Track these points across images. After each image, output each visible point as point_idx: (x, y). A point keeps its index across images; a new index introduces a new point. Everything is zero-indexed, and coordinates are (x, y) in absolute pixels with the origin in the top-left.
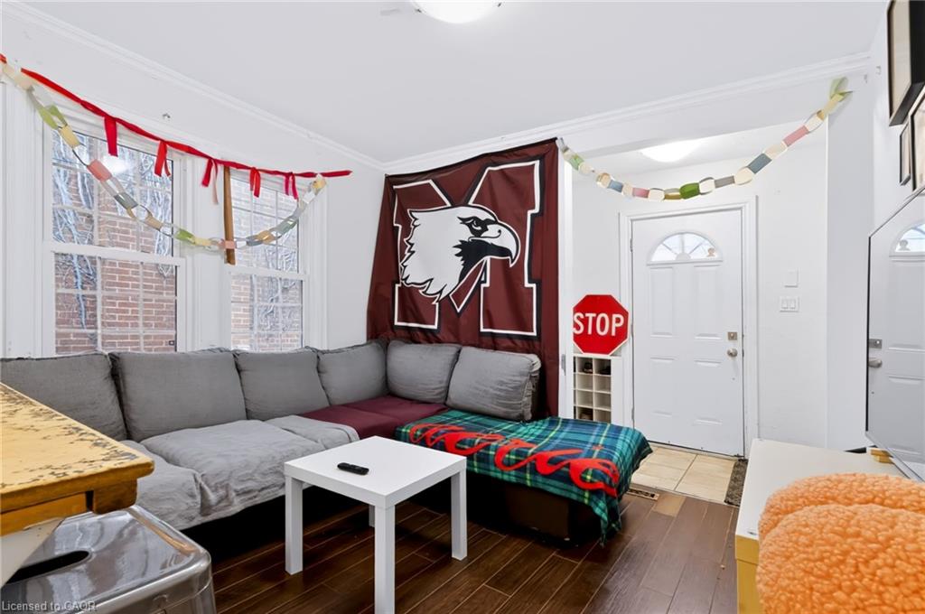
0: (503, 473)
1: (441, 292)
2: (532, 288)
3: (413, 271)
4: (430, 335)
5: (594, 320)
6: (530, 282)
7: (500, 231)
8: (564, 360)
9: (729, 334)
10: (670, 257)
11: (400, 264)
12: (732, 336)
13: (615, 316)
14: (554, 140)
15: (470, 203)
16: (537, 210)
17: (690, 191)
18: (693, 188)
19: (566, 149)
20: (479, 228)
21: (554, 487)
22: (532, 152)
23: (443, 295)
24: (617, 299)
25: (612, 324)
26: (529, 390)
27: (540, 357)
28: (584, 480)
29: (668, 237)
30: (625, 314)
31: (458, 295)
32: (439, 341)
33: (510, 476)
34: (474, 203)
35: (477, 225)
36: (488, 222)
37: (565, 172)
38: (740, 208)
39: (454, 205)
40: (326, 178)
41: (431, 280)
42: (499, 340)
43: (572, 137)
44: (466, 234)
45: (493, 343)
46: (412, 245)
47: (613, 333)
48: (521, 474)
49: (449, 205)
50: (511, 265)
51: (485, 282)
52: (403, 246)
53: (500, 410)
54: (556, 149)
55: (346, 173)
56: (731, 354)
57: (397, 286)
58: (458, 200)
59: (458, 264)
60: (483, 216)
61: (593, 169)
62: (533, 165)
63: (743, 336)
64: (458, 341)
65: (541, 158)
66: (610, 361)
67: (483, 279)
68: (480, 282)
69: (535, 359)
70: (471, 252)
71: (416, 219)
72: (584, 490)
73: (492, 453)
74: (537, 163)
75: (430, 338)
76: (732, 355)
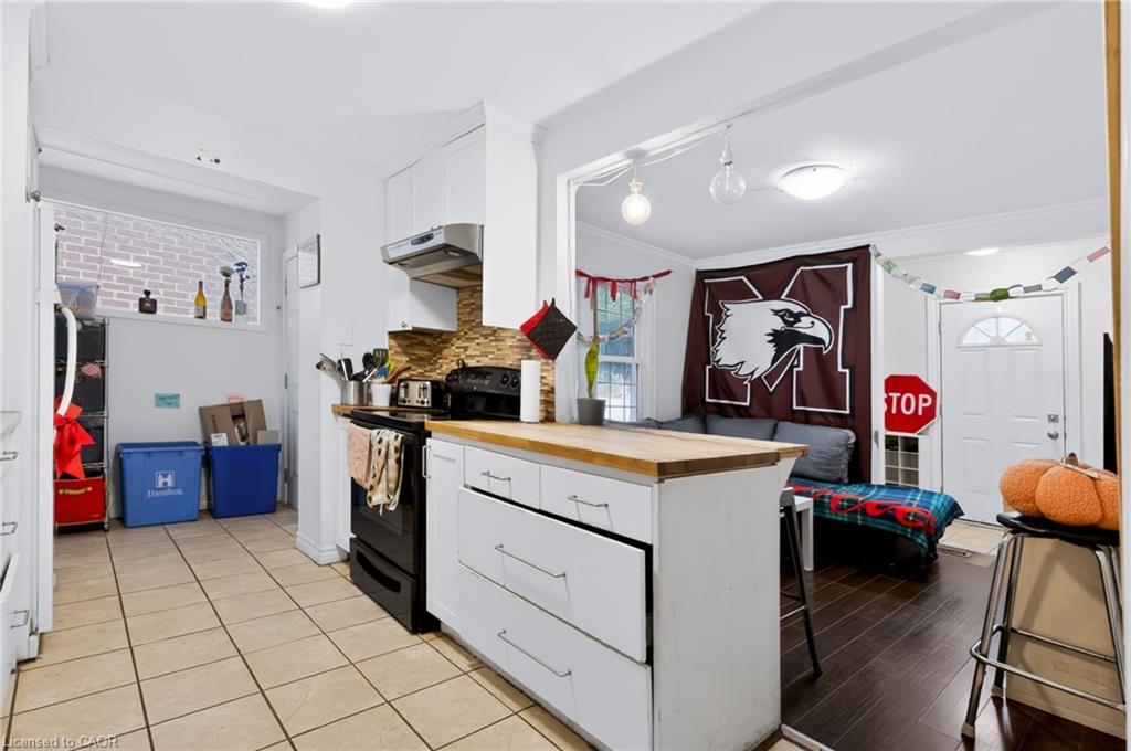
0: (837, 515)
1: (752, 373)
2: (845, 373)
3: (725, 354)
4: (741, 410)
5: (899, 400)
6: (843, 367)
7: (813, 323)
8: (877, 436)
9: (1050, 416)
10: (983, 340)
11: (712, 349)
12: (1053, 419)
13: (921, 397)
14: (868, 246)
15: (783, 297)
16: (850, 305)
17: (1000, 295)
18: (1004, 293)
19: (879, 255)
20: (792, 319)
21: (883, 525)
22: (844, 256)
23: (755, 376)
24: (924, 380)
25: (918, 404)
26: (846, 458)
27: (854, 431)
28: (908, 519)
29: (982, 320)
30: (933, 394)
31: (771, 377)
32: (750, 416)
33: (844, 517)
34: (787, 296)
35: (791, 318)
36: (801, 314)
37: (877, 273)
38: (1061, 294)
39: (765, 299)
40: (657, 280)
41: (743, 363)
42: (811, 417)
43: (884, 245)
44: (778, 324)
45: (807, 419)
46: (723, 332)
47: (920, 413)
48: (852, 516)
49: (760, 298)
50: (825, 353)
51: (798, 366)
52: (715, 333)
53: (821, 474)
54: (870, 254)
55: (669, 272)
56: (1051, 436)
57: (708, 367)
58: (771, 294)
59: (771, 350)
60: (796, 309)
61: (904, 272)
62: (846, 268)
63: (1065, 418)
64: (770, 416)
65: (854, 261)
66: (917, 439)
67: (796, 363)
68: (792, 367)
69: (851, 433)
70: (783, 340)
71: (728, 310)
72: (908, 527)
73: (826, 500)
74: (850, 266)
75: (742, 413)
76: (1054, 437)
